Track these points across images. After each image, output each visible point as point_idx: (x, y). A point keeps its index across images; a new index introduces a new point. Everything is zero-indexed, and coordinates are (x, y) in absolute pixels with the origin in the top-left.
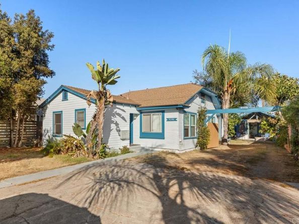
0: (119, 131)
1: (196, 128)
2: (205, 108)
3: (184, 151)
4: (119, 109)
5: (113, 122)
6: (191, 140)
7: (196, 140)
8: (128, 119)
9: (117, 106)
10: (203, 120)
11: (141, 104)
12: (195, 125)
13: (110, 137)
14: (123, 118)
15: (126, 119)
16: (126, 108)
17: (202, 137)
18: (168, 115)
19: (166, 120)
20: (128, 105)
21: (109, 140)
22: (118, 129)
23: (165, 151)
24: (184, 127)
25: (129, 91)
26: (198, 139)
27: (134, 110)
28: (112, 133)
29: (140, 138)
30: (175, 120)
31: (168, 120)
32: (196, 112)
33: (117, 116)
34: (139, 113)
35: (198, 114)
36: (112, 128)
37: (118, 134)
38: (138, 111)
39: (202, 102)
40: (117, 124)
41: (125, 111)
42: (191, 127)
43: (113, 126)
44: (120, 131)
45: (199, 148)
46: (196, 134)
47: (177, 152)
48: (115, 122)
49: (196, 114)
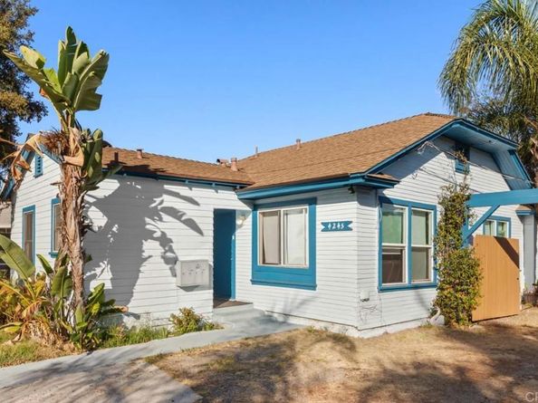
0: (172, 261)
1: (432, 252)
2: (465, 187)
3: (381, 331)
4: (177, 195)
5: (149, 235)
6: (411, 293)
7: (431, 295)
8: (208, 225)
9: (167, 187)
10: (456, 226)
11: (253, 180)
12: (431, 245)
13: (139, 282)
14: (191, 224)
15: (201, 226)
16: (196, 193)
17: (453, 285)
18: (326, 212)
19: (319, 227)
20: (206, 183)
21: (137, 288)
22: (169, 254)
23: (318, 326)
24: (382, 249)
25: (254, 153)
26: (442, 289)
27: (229, 200)
28: (145, 268)
29: (253, 282)
30: (346, 226)
31: (327, 227)
32: (434, 201)
33: (165, 217)
34: (248, 209)
35: (440, 208)
36: (145, 254)
37: (169, 272)
38: (245, 200)
39: (458, 170)
40: (165, 241)
41: (196, 203)
42: (413, 250)
43: (151, 248)
44: (175, 260)
45: (442, 319)
46: (432, 272)
47: (352, 333)
48: (158, 234)
49: (433, 208)
